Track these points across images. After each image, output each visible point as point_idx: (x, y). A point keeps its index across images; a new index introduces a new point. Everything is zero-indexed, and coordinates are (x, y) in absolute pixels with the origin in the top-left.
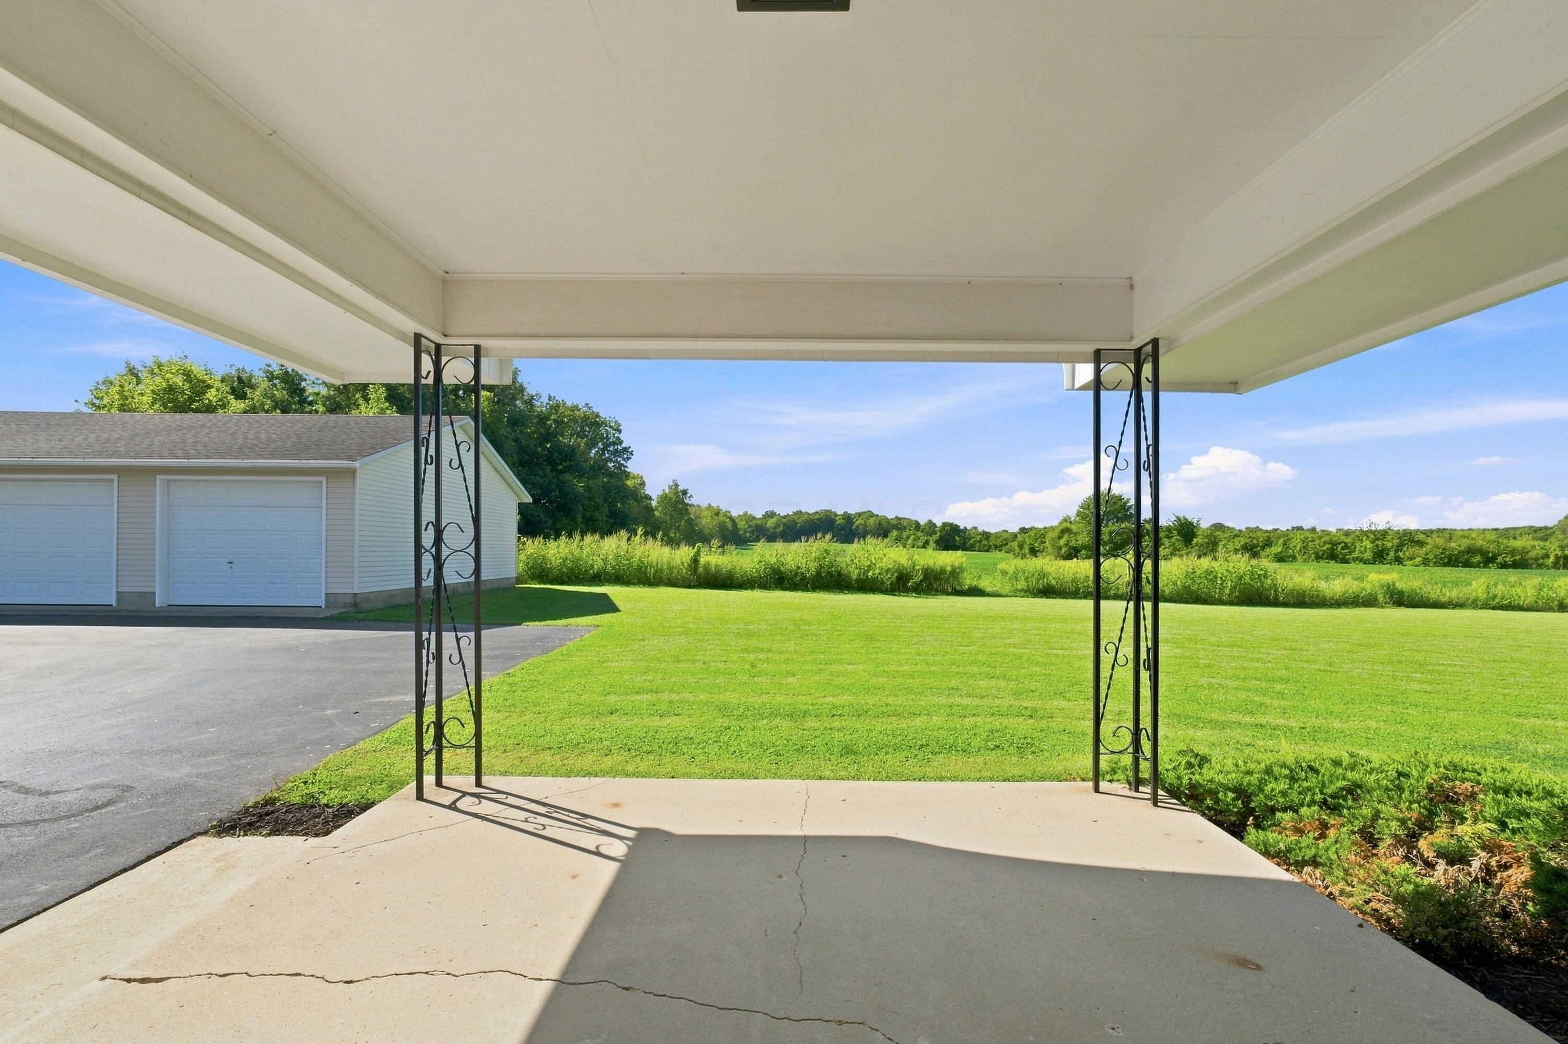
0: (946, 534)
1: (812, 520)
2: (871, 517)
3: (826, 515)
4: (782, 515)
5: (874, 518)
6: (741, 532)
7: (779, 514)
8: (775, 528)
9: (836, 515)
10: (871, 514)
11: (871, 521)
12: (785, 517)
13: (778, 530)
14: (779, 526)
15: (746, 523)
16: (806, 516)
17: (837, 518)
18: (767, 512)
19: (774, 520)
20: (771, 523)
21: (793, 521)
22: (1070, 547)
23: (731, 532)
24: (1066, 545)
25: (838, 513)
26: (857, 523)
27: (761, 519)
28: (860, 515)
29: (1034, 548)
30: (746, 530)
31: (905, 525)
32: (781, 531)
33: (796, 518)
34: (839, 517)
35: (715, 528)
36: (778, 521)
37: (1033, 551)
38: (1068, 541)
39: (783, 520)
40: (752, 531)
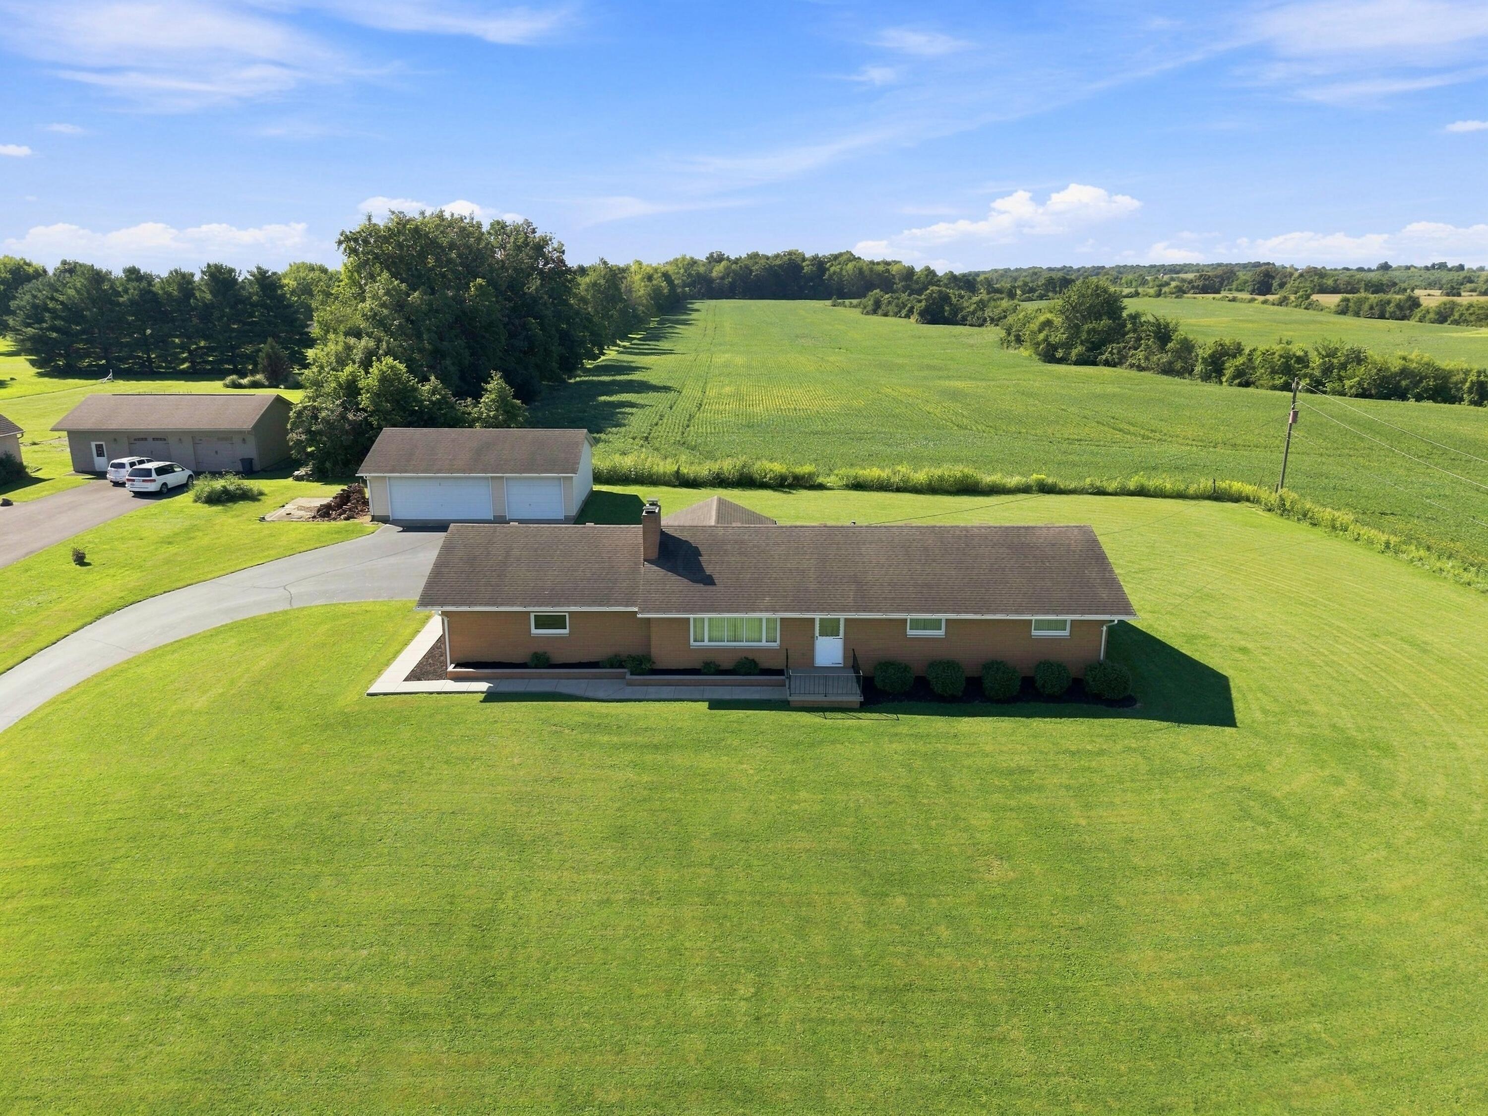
1: (770, 266)
2: (851, 261)
3: (790, 259)
4: (733, 258)
5: (854, 263)
7: (728, 258)
8: (722, 278)
11: (850, 266)
12: (737, 261)
13: (726, 281)
14: (728, 275)
15: (686, 271)
16: (763, 261)
17: (804, 264)
18: (711, 255)
19: (721, 266)
20: (718, 270)
21: (747, 267)
22: (1049, 344)
23: (667, 295)
24: (1044, 340)
25: (807, 256)
26: (832, 269)
27: (704, 264)
28: (836, 257)
29: (1019, 335)
30: (685, 285)
31: (893, 273)
32: (730, 282)
33: (750, 263)
34: (807, 263)
35: (651, 304)
36: (727, 268)
37: (1019, 340)
38: (1047, 336)
39: (734, 266)
40: (692, 285)
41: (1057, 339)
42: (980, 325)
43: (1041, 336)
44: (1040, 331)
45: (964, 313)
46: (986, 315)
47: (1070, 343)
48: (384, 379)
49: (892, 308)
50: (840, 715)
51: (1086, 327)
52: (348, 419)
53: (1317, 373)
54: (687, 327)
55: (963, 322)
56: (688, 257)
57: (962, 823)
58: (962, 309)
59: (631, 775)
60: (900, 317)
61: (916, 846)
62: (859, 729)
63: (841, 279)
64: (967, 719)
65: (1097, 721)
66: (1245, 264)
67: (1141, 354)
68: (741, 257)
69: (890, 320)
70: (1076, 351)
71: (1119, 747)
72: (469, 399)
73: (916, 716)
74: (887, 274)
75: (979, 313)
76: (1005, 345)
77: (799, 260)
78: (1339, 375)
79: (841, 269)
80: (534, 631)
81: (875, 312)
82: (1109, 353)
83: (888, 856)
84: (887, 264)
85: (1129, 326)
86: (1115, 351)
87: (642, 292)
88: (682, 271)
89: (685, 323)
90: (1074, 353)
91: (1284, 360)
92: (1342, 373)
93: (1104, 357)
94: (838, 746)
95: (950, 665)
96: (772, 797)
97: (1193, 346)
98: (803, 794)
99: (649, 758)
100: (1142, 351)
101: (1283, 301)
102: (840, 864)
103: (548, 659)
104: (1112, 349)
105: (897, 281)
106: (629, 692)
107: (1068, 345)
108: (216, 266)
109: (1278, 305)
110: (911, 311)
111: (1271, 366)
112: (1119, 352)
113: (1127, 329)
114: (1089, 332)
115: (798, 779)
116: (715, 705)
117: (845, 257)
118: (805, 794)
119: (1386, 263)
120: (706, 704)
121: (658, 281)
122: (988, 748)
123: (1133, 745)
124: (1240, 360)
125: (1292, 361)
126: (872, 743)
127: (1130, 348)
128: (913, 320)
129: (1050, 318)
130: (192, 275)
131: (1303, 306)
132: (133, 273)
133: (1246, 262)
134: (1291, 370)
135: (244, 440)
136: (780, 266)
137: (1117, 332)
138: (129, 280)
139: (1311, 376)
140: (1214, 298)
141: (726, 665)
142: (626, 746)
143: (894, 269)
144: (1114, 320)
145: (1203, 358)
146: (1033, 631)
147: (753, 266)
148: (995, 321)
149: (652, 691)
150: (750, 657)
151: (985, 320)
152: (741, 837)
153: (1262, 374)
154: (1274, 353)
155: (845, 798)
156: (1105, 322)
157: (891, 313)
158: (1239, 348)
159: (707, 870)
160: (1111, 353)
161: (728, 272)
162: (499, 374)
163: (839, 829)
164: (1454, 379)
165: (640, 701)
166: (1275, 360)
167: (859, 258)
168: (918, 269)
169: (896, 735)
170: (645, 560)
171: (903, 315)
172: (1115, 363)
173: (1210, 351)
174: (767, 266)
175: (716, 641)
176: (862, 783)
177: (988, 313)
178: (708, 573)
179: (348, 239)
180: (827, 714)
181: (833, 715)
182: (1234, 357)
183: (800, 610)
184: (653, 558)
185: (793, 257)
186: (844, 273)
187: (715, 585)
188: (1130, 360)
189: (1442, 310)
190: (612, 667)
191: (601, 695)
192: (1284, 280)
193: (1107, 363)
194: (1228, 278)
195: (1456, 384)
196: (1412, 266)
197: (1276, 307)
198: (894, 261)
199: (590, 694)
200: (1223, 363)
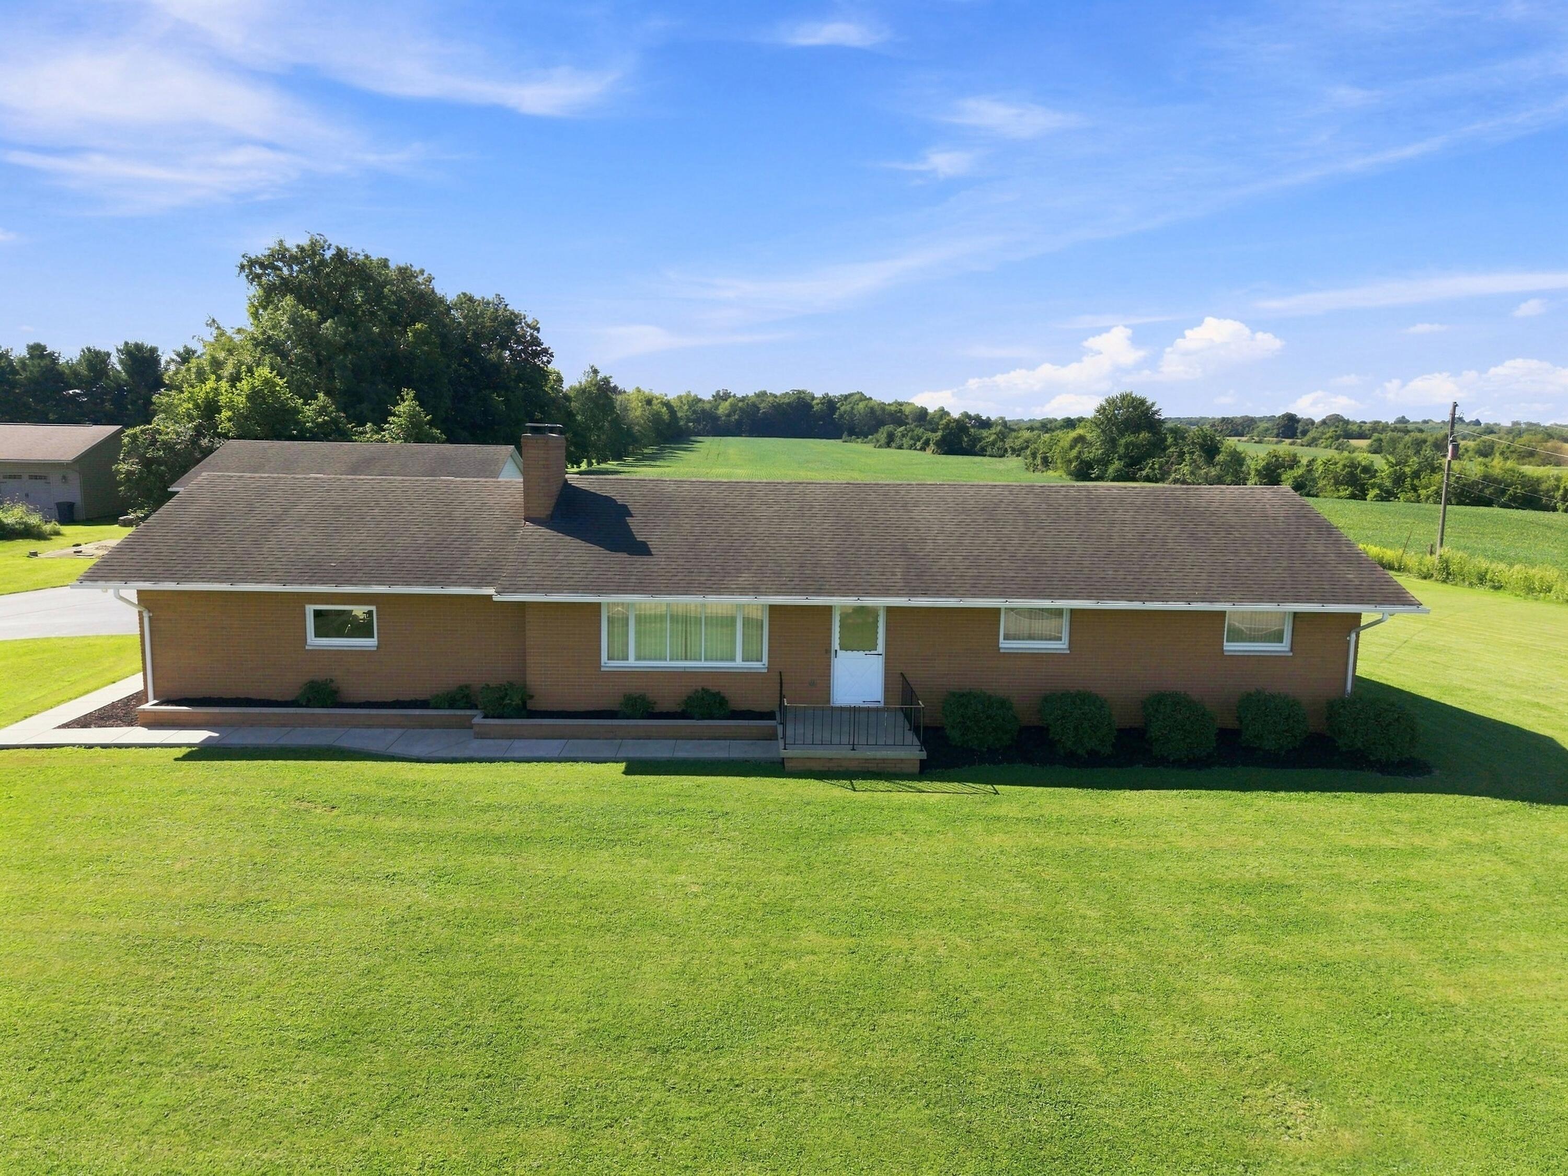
0: (950, 434)
1: (779, 404)
2: (862, 401)
3: (799, 398)
4: (739, 395)
5: (865, 403)
6: (682, 423)
7: (734, 396)
8: (729, 415)
9: (813, 398)
10: (863, 398)
11: (862, 405)
12: (743, 399)
13: (732, 418)
14: (734, 412)
15: (690, 408)
16: (771, 399)
17: (815, 402)
18: (717, 394)
19: (727, 403)
20: (724, 408)
21: (754, 405)
22: (1082, 462)
23: (669, 425)
24: (1077, 458)
26: (842, 408)
27: (709, 402)
28: (846, 397)
29: (1047, 457)
30: (689, 420)
31: (907, 414)
32: (735, 420)
33: (757, 402)
34: (818, 401)
35: (649, 426)
36: (732, 405)
37: (1046, 462)
38: (1080, 452)
39: (740, 404)
40: (697, 421)
41: (1092, 456)
42: (1002, 456)
43: (1074, 453)
44: (1072, 447)
45: (983, 443)
46: (1006, 446)
47: (1106, 459)
48: (254, 396)
49: (906, 441)
50: (882, 785)
51: (1123, 441)
52: (200, 446)
53: (1388, 483)
54: (688, 453)
55: (982, 453)
56: (692, 395)
57: (1183, 1002)
58: (980, 440)
59: (424, 897)
60: (915, 449)
61: (1088, 1061)
62: (923, 809)
63: (852, 418)
64: (1127, 793)
65: (1378, 798)
66: (1261, 418)
67: (1185, 469)
68: (747, 396)
69: (905, 452)
70: (1114, 466)
71: (1443, 843)
72: (369, 424)
73: (1032, 788)
74: (899, 414)
75: (1000, 444)
76: (1031, 469)
77: (808, 399)
78: (1412, 485)
79: (852, 408)
80: (314, 641)
81: (888, 445)
82: (1150, 468)
83: (1024, 1086)
84: (901, 404)
85: (1170, 440)
86: (1156, 466)
87: (638, 413)
88: (686, 407)
89: (685, 450)
90: (1111, 470)
91: (1349, 469)
92: (1416, 482)
93: (1144, 473)
94: (883, 838)
95: (1083, 698)
96: (737, 944)
97: (1244, 459)
98: (809, 937)
99: (475, 862)
100: (1186, 465)
101: (1312, 443)
102: (900, 1114)
103: (335, 692)
104: (1153, 464)
105: (910, 421)
106: (475, 746)
107: (1104, 462)
108: (136, 345)
109: (1307, 446)
110: (927, 443)
111: (1334, 477)
112: (1160, 468)
113: (1168, 443)
114: (1127, 446)
115: (798, 903)
116: (635, 767)
117: (857, 397)
118: (813, 936)
119: (1403, 417)
120: (622, 766)
121: (656, 406)
122: (1187, 844)
123: (1475, 840)
124: (1298, 472)
125: (1358, 471)
126: (950, 834)
127: (1172, 463)
128: (929, 451)
129: (1082, 433)
130: (108, 355)
131: (1334, 447)
132: (37, 350)
133: (1262, 416)
134: (1358, 480)
135: (64, 477)
136: (789, 404)
137: (1157, 446)
138: (32, 357)
139: (1380, 487)
140: (1239, 441)
141: (668, 700)
142: (432, 839)
143: (907, 410)
144: (1154, 434)
145: (1256, 470)
146: (1225, 643)
147: (760, 404)
148: (1017, 452)
149: (520, 747)
150: (715, 690)
151: (1006, 451)
152: (654, 1041)
153: (1325, 485)
154: (1336, 463)
155: (905, 945)
156: (1144, 435)
157: (905, 446)
158: (1295, 459)
159: (550, 1133)
160: (1152, 468)
161: (733, 409)
162: (412, 394)
163: (893, 1019)
164: (1544, 487)
165: (491, 760)
166: (1338, 470)
167: (871, 399)
168: (931, 410)
169: (998, 819)
170: (526, 519)
171: (918, 448)
172: (1156, 478)
173: (1264, 463)
174: (775, 404)
175: (650, 659)
176: (940, 912)
177: (1008, 443)
178: (640, 538)
179: (252, 263)
180: (857, 783)
181: (868, 784)
182: (1292, 468)
183: (804, 592)
184: (544, 516)
185: (803, 395)
186: (855, 412)
187: (652, 555)
188: (1173, 475)
189: (1482, 448)
190: (451, 707)
191: (416, 751)
192: (1306, 427)
193: (1148, 479)
194: (1249, 427)
195: (1548, 491)
196: (1431, 420)
197: (1305, 448)
198: (907, 403)
199: (396, 750)
200: (1279, 475)
